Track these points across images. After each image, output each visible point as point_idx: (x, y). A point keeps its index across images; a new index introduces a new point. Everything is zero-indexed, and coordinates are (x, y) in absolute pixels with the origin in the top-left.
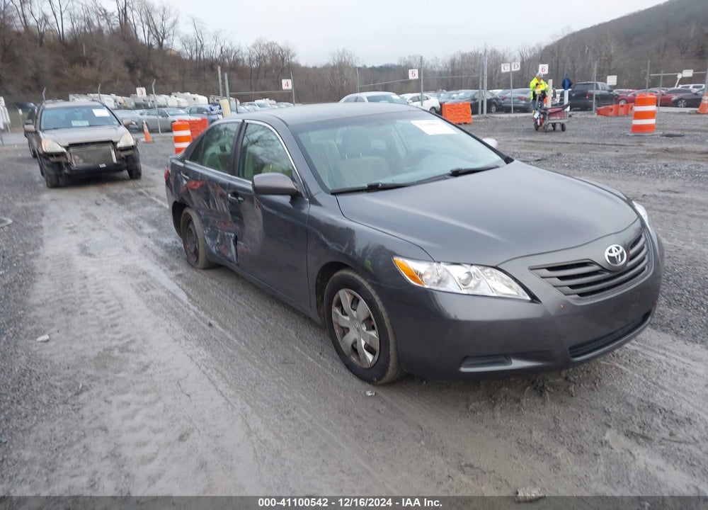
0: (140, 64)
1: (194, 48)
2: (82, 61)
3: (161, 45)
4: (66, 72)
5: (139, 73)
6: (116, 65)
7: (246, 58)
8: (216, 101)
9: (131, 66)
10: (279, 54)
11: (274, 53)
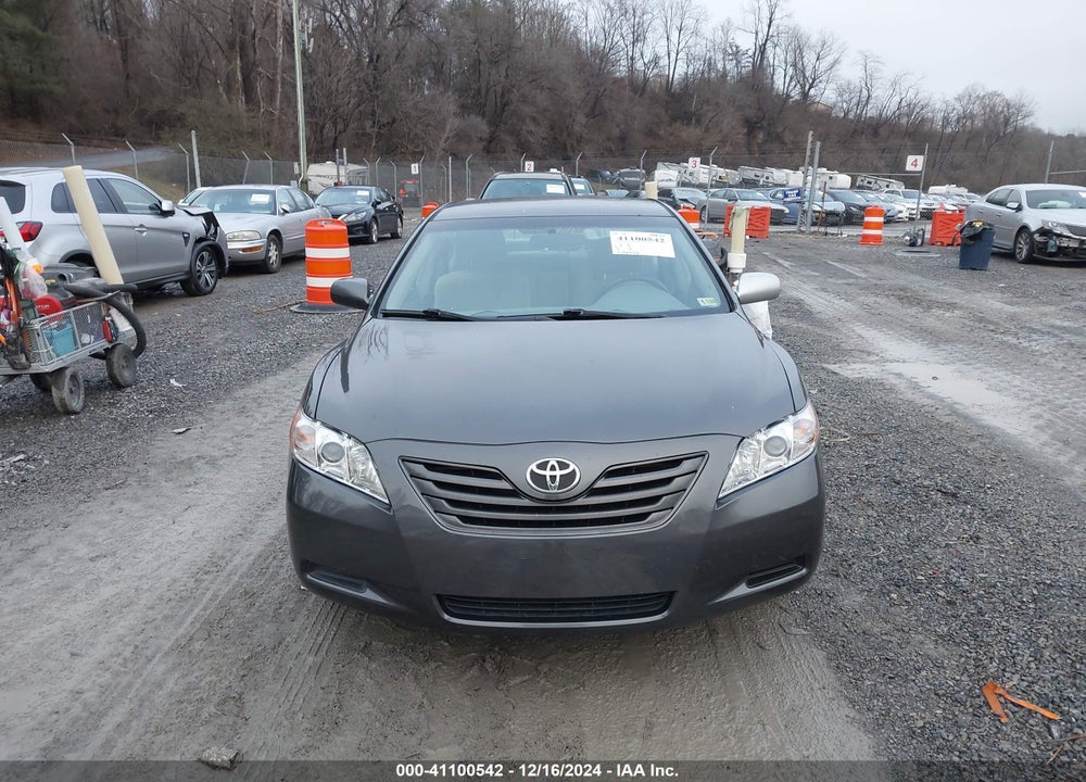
0: (765, 123)
1: (855, 101)
2: (686, 117)
3: (805, 95)
4: (662, 132)
5: (761, 136)
6: (731, 123)
7: (940, 116)
8: (865, 183)
9: (751, 126)
10: (1002, 112)
11: (992, 110)
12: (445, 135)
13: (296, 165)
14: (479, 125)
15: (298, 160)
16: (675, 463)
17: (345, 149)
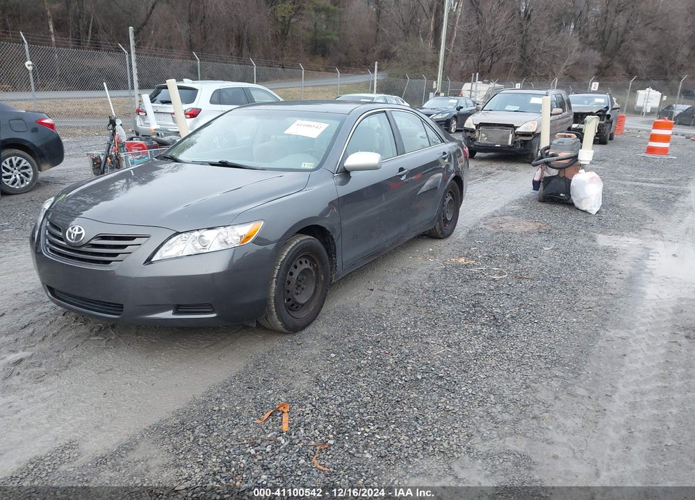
12: (565, 64)
13: (435, 82)
14: (595, 57)
15: (436, 79)
16: (132, 238)
17: (478, 74)
